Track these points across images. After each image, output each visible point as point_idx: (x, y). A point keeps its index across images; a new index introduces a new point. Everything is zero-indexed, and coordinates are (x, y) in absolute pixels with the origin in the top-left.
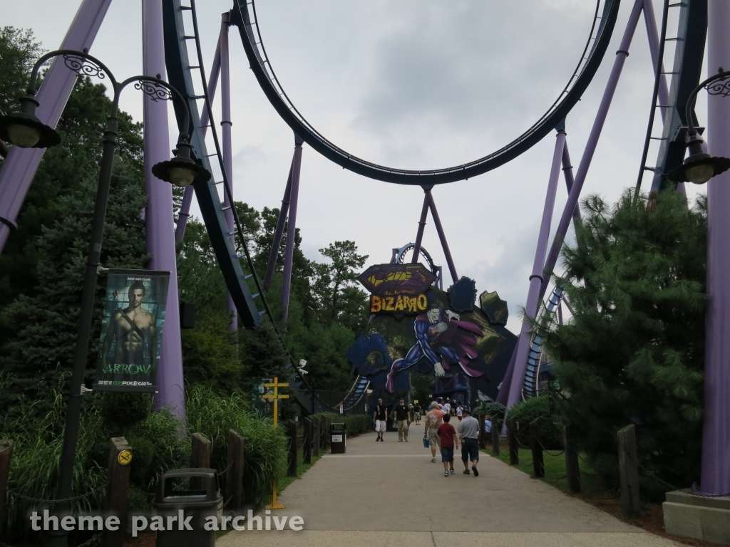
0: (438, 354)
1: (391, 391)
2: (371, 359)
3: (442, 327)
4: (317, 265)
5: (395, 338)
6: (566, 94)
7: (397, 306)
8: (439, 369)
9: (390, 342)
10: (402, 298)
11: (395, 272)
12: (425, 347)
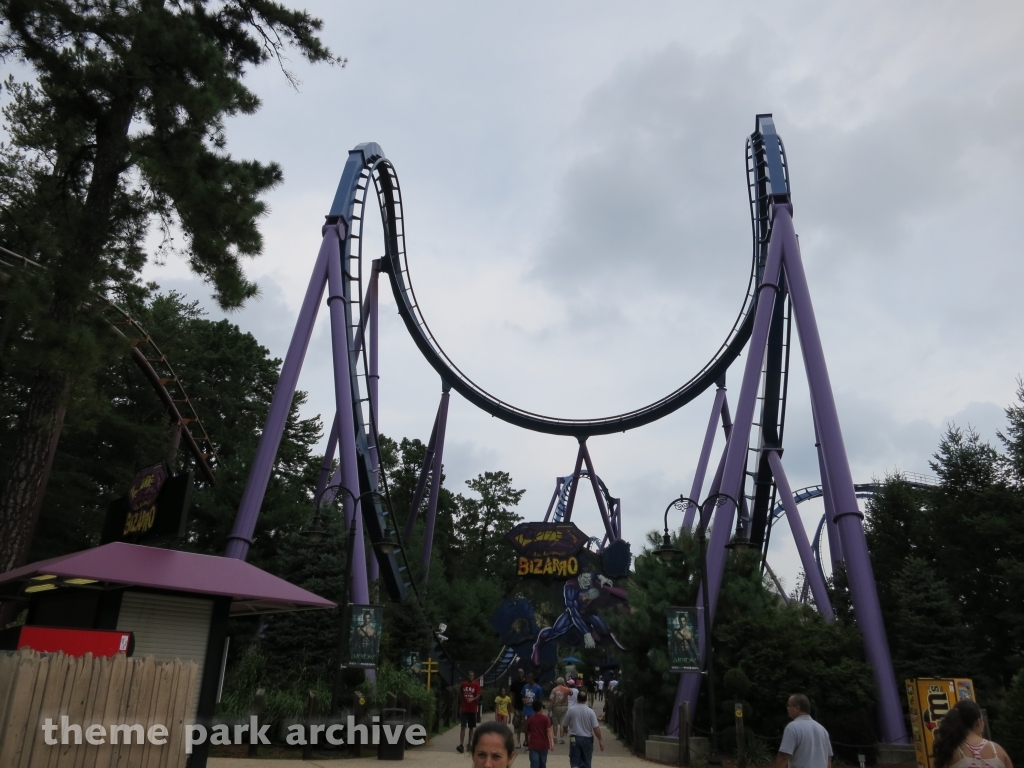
0: (588, 624)
1: (537, 663)
2: (516, 626)
3: (593, 594)
4: (463, 499)
5: (543, 605)
6: (725, 348)
7: (546, 569)
8: (589, 640)
9: (537, 609)
10: (551, 561)
11: (544, 531)
12: (575, 615)
